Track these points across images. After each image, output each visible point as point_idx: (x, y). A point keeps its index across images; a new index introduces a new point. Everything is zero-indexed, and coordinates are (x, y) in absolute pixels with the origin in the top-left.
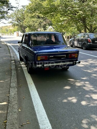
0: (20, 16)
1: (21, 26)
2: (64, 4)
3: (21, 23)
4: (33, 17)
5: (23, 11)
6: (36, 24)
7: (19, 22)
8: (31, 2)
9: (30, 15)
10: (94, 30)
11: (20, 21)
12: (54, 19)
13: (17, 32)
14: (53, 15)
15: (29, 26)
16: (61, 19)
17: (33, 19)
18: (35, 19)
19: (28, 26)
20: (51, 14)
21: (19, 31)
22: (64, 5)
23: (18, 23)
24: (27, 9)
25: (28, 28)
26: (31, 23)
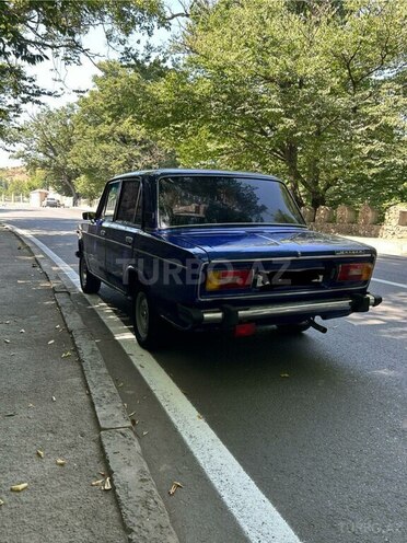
0: (55, 135)
1: (59, 171)
2: (226, 92)
3: (58, 158)
4: (102, 139)
5: (69, 117)
6: (115, 164)
7: (51, 154)
8: (97, 89)
9: (91, 130)
10: (325, 190)
11: (54, 151)
12: (187, 144)
13: (44, 191)
14: (183, 131)
15: (91, 171)
16: (212, 146)
17: (105, 146)
18: (110, 147)
19: (85, 171)
20: (177, 129)
21: (51, 188)
22: (224, 96)
23: (47, 159)
24: (84, 112)
25: (83, 177)
26: (96, 159)
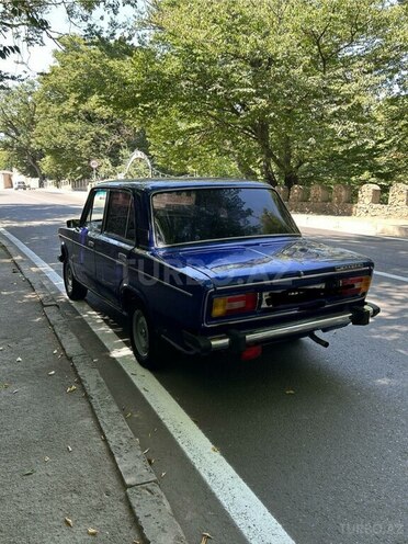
0: (16, 114)
1: (22, 151)
2: (196, 71)
3: (21, 138)
4: (66, 117)
5: (30, 93)
6: (82, 144)
7: (13, 134)
8: (58, 64)
9: (55, 109)
11: (16, 130)
12: (157, 124)
13: (6, 172)
14: (152, 111)
15: (57, 152)
16: (183, 126)
17: (70, 125)
18: (76, 126)
19: (50, 152)
20: (146, 108)
21: (14, 169)
22: (194, 75)
23: (9, 139)
24: (45, 89)
25: (48, 157)
26: (61, 139)
